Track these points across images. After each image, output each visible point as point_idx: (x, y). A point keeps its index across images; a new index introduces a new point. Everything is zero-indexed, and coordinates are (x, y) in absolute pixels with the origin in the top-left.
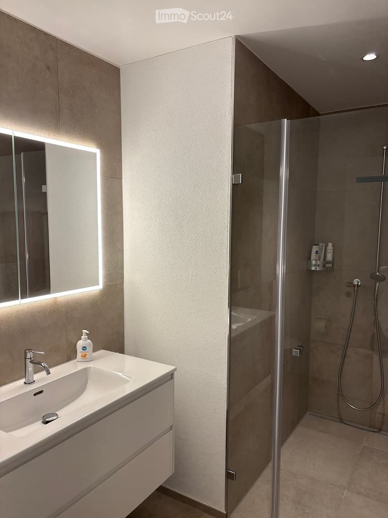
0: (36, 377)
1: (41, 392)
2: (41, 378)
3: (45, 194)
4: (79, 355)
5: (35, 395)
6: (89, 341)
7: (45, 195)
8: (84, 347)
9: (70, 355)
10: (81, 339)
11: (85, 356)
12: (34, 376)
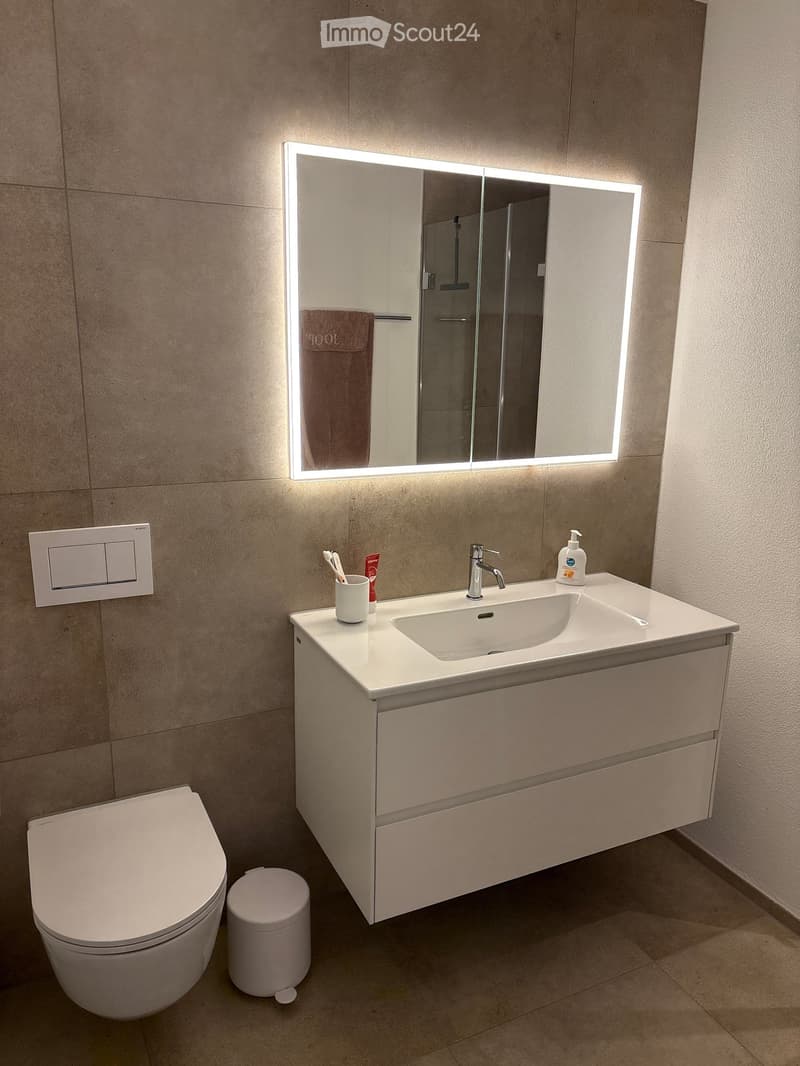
0: (485, 592)
1: (490, 615)
2: (492, 596)
3: (542, 279)
4: (561, 571)
5: (480, 617)
6: (581, 550)
7: (540, 282)
8: (571, 560)
9: (547, 570)
10: (567, 545)
11: (570, 575)
12: (483, 590)
